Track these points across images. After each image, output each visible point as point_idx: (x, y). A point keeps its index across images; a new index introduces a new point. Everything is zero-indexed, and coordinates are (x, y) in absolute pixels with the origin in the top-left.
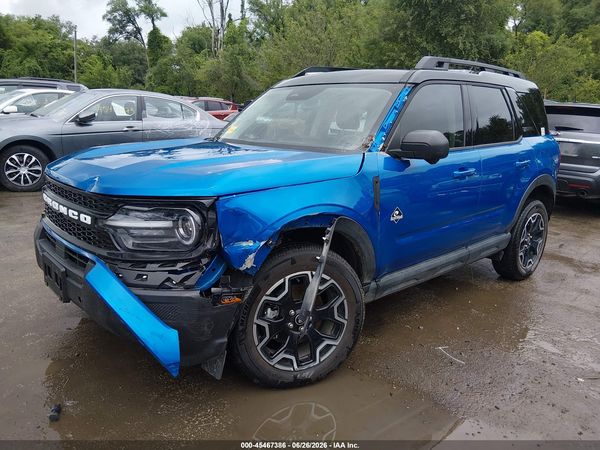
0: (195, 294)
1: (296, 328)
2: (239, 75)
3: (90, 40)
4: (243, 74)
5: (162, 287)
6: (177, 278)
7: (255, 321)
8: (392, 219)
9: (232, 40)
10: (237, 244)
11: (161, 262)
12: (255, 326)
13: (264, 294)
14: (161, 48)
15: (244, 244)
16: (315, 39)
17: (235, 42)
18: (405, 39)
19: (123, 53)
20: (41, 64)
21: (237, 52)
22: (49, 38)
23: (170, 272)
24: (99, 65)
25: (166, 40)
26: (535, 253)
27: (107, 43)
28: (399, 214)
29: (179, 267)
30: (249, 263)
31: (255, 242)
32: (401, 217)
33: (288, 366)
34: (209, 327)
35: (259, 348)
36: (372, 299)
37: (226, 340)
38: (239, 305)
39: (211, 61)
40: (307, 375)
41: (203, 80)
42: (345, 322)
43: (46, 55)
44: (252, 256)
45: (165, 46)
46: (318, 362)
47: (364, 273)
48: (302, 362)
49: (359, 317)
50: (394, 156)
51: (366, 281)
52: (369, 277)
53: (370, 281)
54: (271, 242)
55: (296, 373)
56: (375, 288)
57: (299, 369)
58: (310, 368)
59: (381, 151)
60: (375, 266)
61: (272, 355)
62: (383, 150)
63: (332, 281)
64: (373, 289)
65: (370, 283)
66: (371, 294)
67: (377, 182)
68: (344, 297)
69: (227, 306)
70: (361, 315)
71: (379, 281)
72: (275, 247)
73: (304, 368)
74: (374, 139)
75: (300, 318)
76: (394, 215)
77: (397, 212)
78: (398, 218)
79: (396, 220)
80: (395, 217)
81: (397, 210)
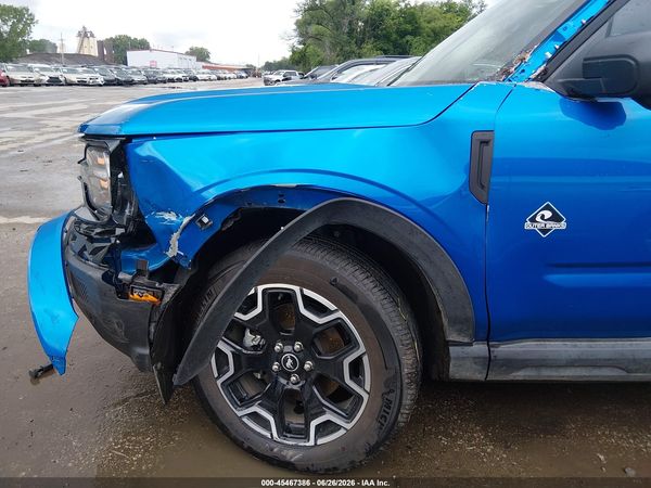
0: (97, 274)
1: (285, 374)
6: (90, 247)
8: (528, 225)
10: (159, 215)
23: (88, 238)
28: (555, 218)
30: (174, 248)
31: (178, 215)
32: (563, 225)
33: (263, 427)
35: (219, 383)
37: (148, 352)
38: (155, 306)
42: (365, 396)
44: (175, 237)
46: (311, 442)
47: (445, 321)
48: (290, 432)
49: (391, 397)
50: (566, 94)
51: (452, 336)
52: (460, 332)
53: (466, 340)
54: (206, 220)
55: (273, 445)
56: (484, 358)
57: (279, 440)
58: (296, 447)
59: (533, 80)
60: (470, 313)
61: (241, 401)
62: (542, 78)
63: (340, 314)
64: (479, 358)
65: (470, 344)
66: (474, 366)
67: (486, 142)
68: (362, 349)
69: (137, 303)
70: (399, 394)
71: (497, 346)
72: (220, 230)
73: (290, 443)
74: (528, 57)
75: (290, 361)
76: (538, 219)
77: (548, 214)
78: (548, 227)
79: (544, 231)
80: (540, 224)
81: (548, 208)
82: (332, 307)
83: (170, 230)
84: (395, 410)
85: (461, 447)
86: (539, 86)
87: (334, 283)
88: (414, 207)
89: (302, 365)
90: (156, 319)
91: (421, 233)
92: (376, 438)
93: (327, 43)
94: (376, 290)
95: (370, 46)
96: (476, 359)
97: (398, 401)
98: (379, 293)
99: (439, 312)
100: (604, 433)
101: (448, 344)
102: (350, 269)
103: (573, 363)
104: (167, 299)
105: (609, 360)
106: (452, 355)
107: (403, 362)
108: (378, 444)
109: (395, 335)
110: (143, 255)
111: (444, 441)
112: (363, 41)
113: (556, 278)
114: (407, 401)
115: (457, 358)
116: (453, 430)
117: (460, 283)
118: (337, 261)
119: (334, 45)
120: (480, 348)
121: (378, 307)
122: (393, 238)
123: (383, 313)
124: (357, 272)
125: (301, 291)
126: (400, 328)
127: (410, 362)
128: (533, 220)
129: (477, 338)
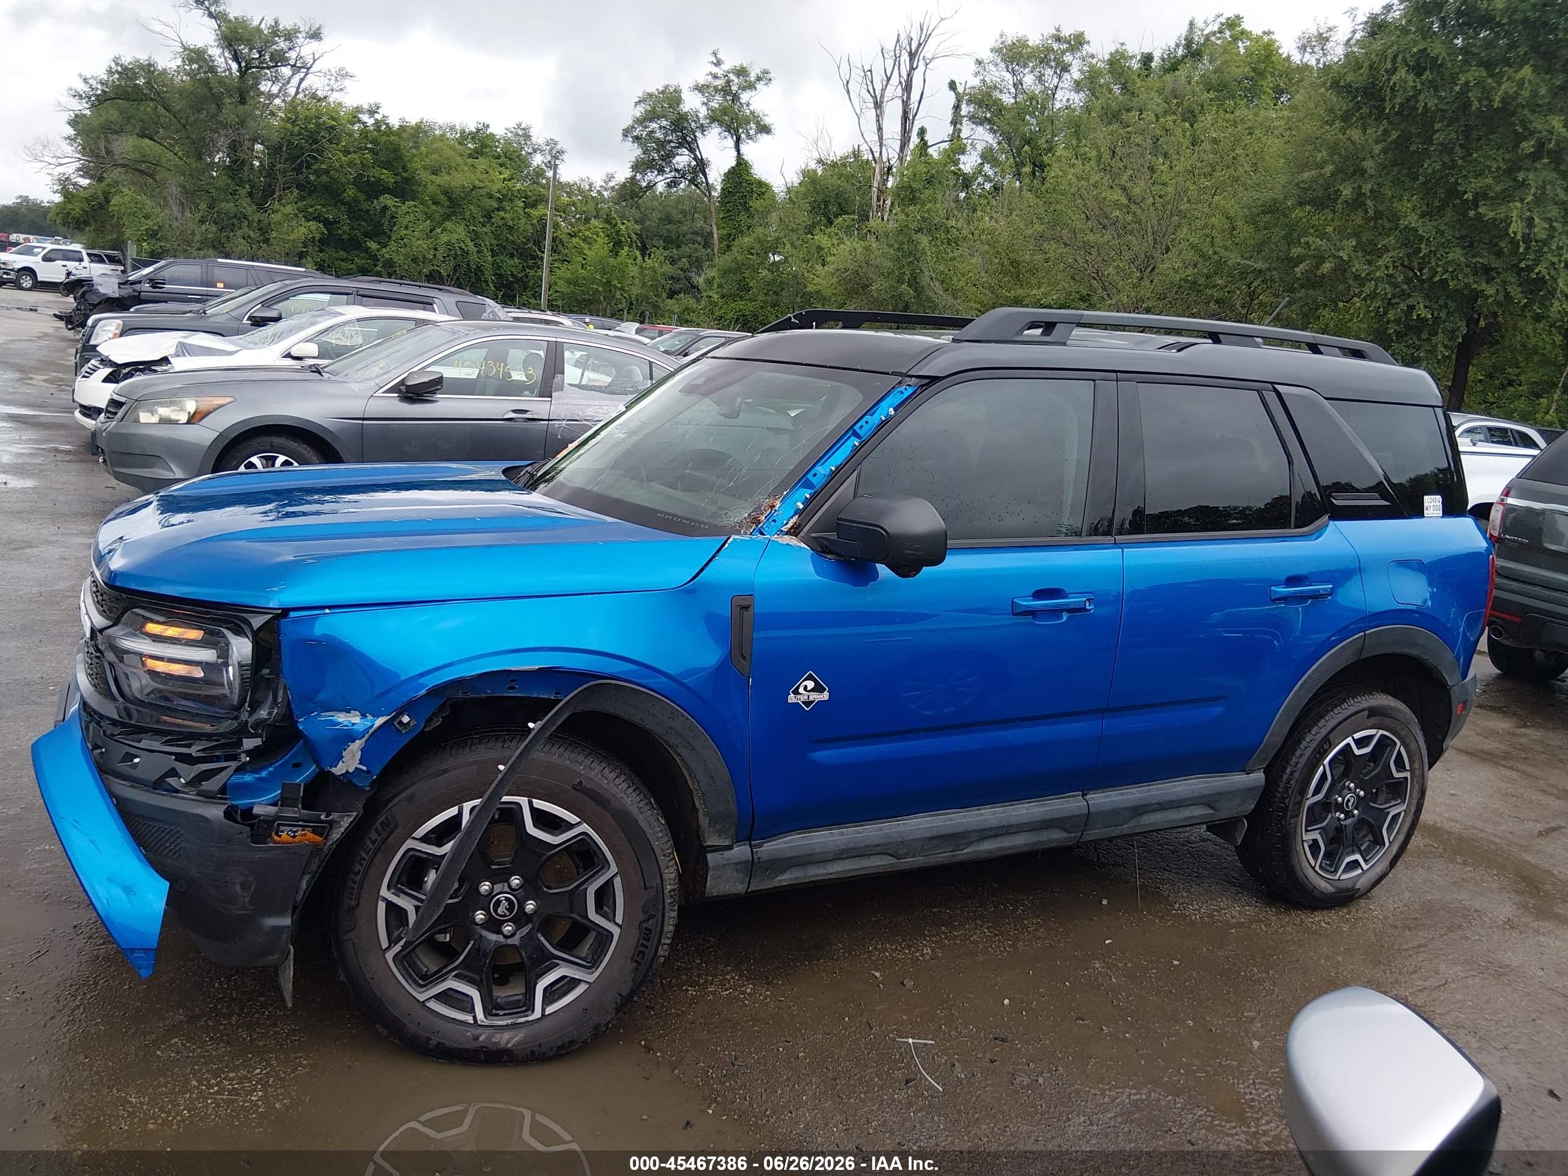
0: (215, 812)
1: (493, 924)
2: (914, 282)
3: (598, 183)
4: (925, 280)
5: (159, 785)
6: (188, 772)
7: (384, 892)
8: (792, 699)
9: (908, 195)
10: (326, 716)
11: (169, 733)
12: (382, 906)
13: (408, 835)
14: (747, 209)
15: (342, 718)
16: (1117, 195)
17: (913, 201)
18: (1357, 203)
19: (668, 219)
20: (475, 237)
21: (913, 226)
22: (497, 179)
23: (180, 757)
24: (600, 248)
25: (762, 188)
26: (1378, 841)
27: (630, 192)
28: (818, 689)
29: (194, 750)
30: (350, 761)
31: (364, 716)
32: (825, 696)
33: (463, 1010)
34: (245, 886)
35: (389, 956)
36: (740, 888)
37: (286, 921)
38: (316, 849)
39: (851, 244)
40: (506, 1039)
41: (827, 293)
42: (616, 931)
43: (488, 216)
44: (356, 746)
45: (756, 204)
46: (537, 1014)
47: (704, 821)
48: (502, 1009)
49: (650, 924)
50: (820, 550)
51: (712, 841)
52: (720, 833)
53: (727, 843)
54: (406, 719)
55: (479, 1031)
56: (746, 862)
57: (487, 1022)
58: (514, 1026)
59: (787, 533)
60: (733, 807)
61: (424, 977)
62: (794, 531)
63: (585, 827)
64: (741, 863)
65: (730, 848)
66: (735, 874)
67: (747, 608)
68: (614, 869)
69: (285, 848)
70: (660, 919)
71: (760, 846)
72: (422, 731)
73: (501, 1023)
74: (778, 504)
75: (505, 904)
76: (801, 690)
77: (810, 685)
78: (811, 699)
79: (808, 703)
80: (804, 696)
81: (810, 678)
82: (572, 818)
83: (349, 736)
84: (656, 941)
85: (714, 993)
86: (793, 541)
87: (579, 788)
88: (664, 679)
89: (522, 907)
90: (314, 868)
91: (683, 716)
92: (630, 984)
93: (175, 190)
94: (630, 790)
95: (289, 209)
96: (738, 865)
97: (659, 929)
98: (634, 795)
99: (696, 810)
100: (876, 948)
101: (704, 850)
102: (597, 767)
103: (841, 855)
104: (336, 835)
105: (877, 846)
106: (711, 864)
107: (664, 876)
108: (633, 993)
109: (655, 844)
110: (264, 774)
111: (692, 992)
112: (268, 192)
113: (822, 755)
114: (669, 928)
115: (716, 868)
116: (699, 976)
117: (723, 772)
118: (580, 758)
119: (190, 195)
120: (741, 851)
121: (635, 811)
122: (650, 724)
123: (640, 818)
124: (607, 771)
125: (530, 803)
126: (660, 835)
127: (673, 876)
128: (796, 692)
129: (738, 839)
